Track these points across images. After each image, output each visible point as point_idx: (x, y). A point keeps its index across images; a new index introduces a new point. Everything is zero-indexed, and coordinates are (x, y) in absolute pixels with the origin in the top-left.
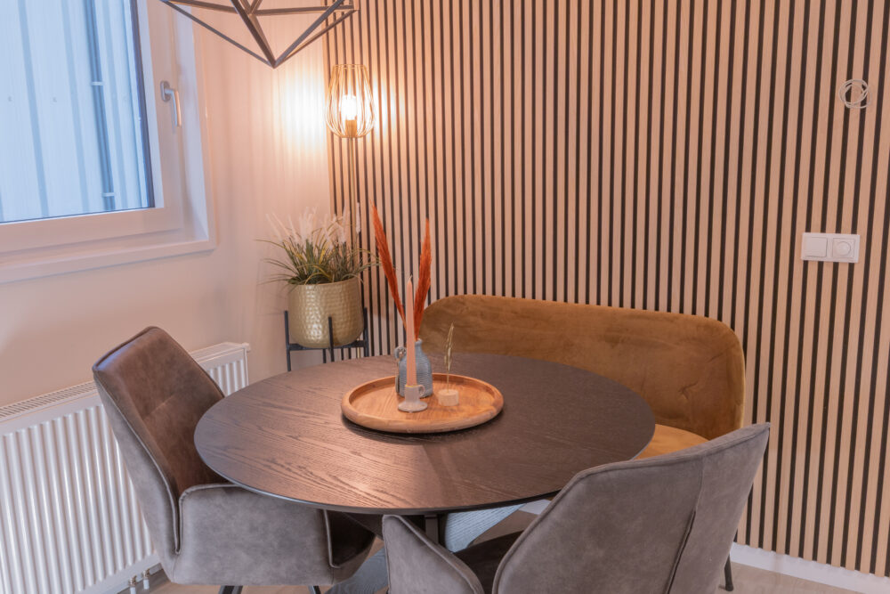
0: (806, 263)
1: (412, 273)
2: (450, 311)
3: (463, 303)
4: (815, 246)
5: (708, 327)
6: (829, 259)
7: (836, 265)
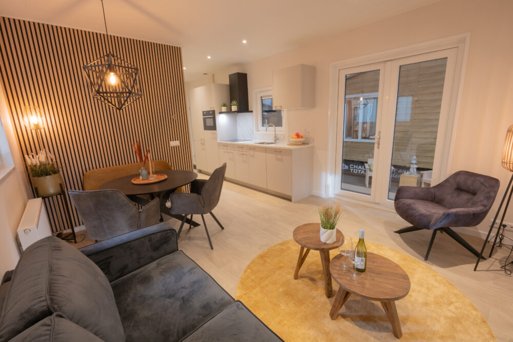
0: (172, 147)
2: (92, 175)
4: (173, 143)
7: (176, 146)
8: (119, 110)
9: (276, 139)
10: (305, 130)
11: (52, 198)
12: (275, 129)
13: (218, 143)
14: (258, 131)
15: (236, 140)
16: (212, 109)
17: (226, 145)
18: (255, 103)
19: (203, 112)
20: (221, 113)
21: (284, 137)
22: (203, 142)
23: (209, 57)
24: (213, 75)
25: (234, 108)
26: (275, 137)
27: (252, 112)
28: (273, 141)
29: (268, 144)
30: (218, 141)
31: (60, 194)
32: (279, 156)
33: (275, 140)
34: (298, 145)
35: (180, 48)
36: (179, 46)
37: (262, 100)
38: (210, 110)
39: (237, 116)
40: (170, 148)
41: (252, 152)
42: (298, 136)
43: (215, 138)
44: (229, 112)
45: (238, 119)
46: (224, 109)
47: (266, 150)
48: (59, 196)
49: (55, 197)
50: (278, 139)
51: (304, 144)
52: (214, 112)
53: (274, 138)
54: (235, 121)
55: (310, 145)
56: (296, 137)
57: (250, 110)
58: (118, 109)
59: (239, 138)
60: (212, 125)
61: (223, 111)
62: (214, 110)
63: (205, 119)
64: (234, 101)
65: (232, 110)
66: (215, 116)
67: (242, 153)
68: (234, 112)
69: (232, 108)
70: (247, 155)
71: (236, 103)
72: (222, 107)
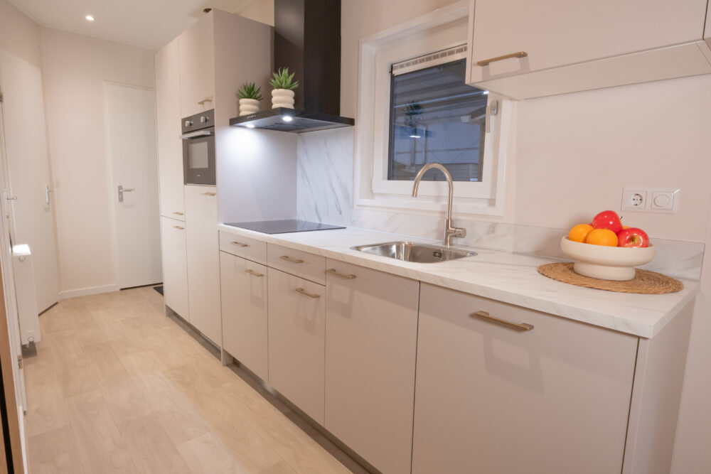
9: (455, 233)
13: (222, 234)
14: (372, 195)
15: (290, 226)
16: (207, 108)
19: (184, 120)
20: (236, 121)
21: (493, 229)
22: (181, 223)
25: (282, 98)
26: (449, 223)
27: (351, 122)
30: (220, 225)
33: (450, 239)
37: (393, 77)
38: (199, 110)
41: (340, 291)
43: (213, 214)
44: (265, 113)
45: (301, 153)
46: (247, 106)
52: (209, 116)
54: (291, 161)
56: (609, 234)
57: (343, 114)
59: (300, 218)
60: (205, 165)
61: (243, 113)
62: (212, 111)
63: (187, 145)
64: (285, 72)
65: (274, 106)
66: (213, 134)
67: (300, 284)
68: (283, 111)
69: (273, 100)
70: (318, 297)
71: (293, 81)
72: (242, 101)
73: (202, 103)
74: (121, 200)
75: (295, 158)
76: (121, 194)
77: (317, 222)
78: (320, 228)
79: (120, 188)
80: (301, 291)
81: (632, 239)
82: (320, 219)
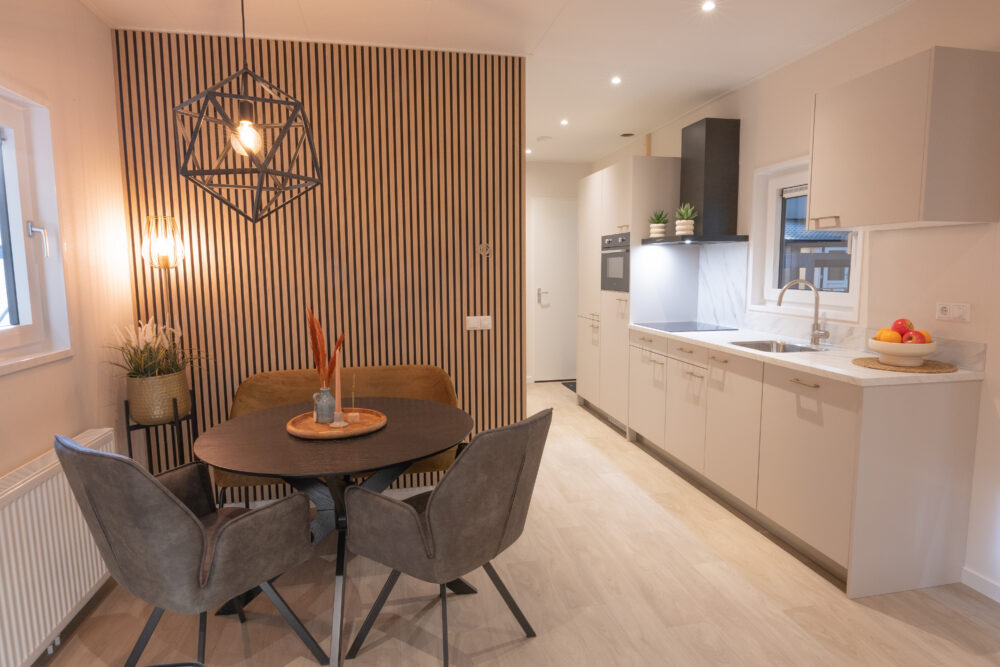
0: (469, 332)
1: (200, 370)
2: (259, 384)
3: (267, 378)
4: (474, 322)
5: (427, 369)
6: (479, 328)
7: (482, 331)
8: (254, 222)
9: (819, 335)
10: (944, 310)
11: (156, 429)
12: (817, 299)
13: (632, 332)
14: (763, 302)
15: (691, 326)
16: (624, 231)
17: (648, 339)
18: (758, 212)
19: (604, 238)
20: (647, 241)
21: (851, 332)
22: (596, 323)
23: (616, 80)
24: (649, 137)
25: (683, 227)
26: (816, 326)
27: (746, 238)
28: (806, 342)
29: (786, 348)
30: (631, 324)
31: (172, 423)
32: (809, 403)
33: (815, 340)
34: (897, 367)
35: (520, 59)
36: (517, 55)
37: (784, 201)
38: (617, 232)
39: (702, 254)
40: (465, 334)
41: (718, 373)
42: (903, 331)
43: (625, 316)
44: (670, 238)
45: (703, 263)
46: (656, 230)
47: (766, 373)
48: (168, 427)
49: (160, 428)
50: (826, 335)
51: (929, 365)
52: (626, 237)
53: (809, 329)
54: (694, 269)
55: (961, 374)
56: (896, 335)
57: (740, 233)
58: (251, 220)
59: (700, 320)
60: (620, 275)
61: (652, 236)
62: (628, 234)
63: (605, 258)
64: (688, 206)
65: (678, 233)
66: (628, 251)
67: (691, 369)
68: (684, 237)
69: (677, 228)
70: (702, 377)
71: (693, 212)
72: (652, 225)
73: (621, 227)
74: (539, 301)
75: (698, 267)
76: (539, 295)
77: (715, 323)
78: (717, 329)
79: (539, 290)
80: (692, 374)
81: (910, 338)
82: (717, 322)
